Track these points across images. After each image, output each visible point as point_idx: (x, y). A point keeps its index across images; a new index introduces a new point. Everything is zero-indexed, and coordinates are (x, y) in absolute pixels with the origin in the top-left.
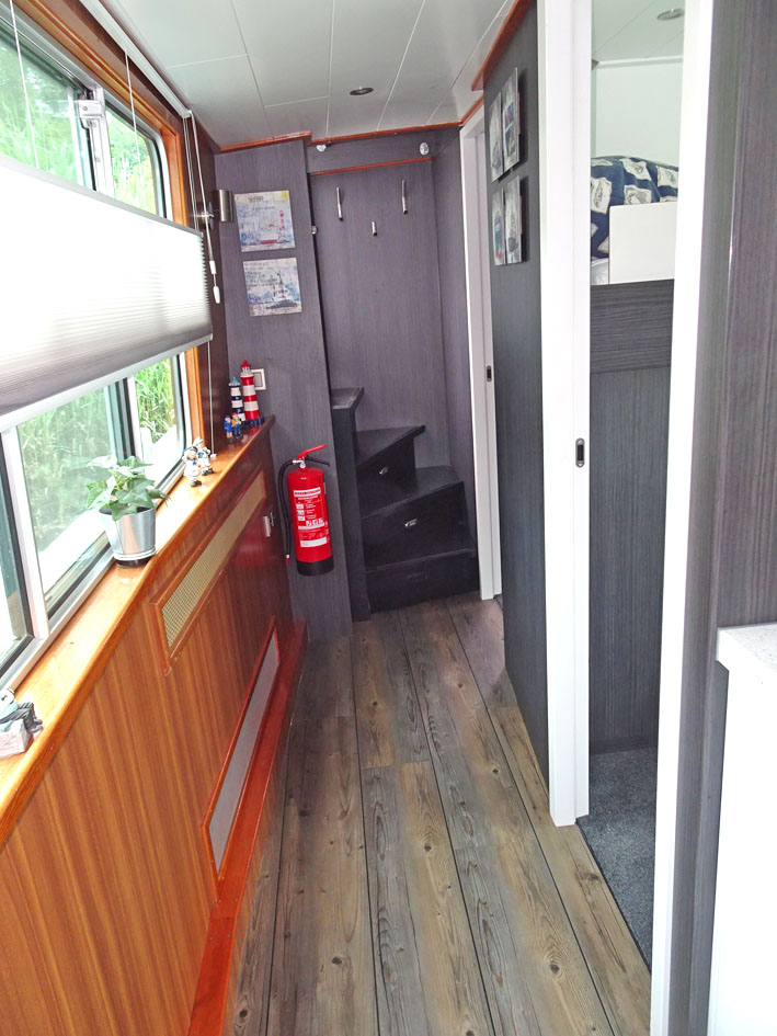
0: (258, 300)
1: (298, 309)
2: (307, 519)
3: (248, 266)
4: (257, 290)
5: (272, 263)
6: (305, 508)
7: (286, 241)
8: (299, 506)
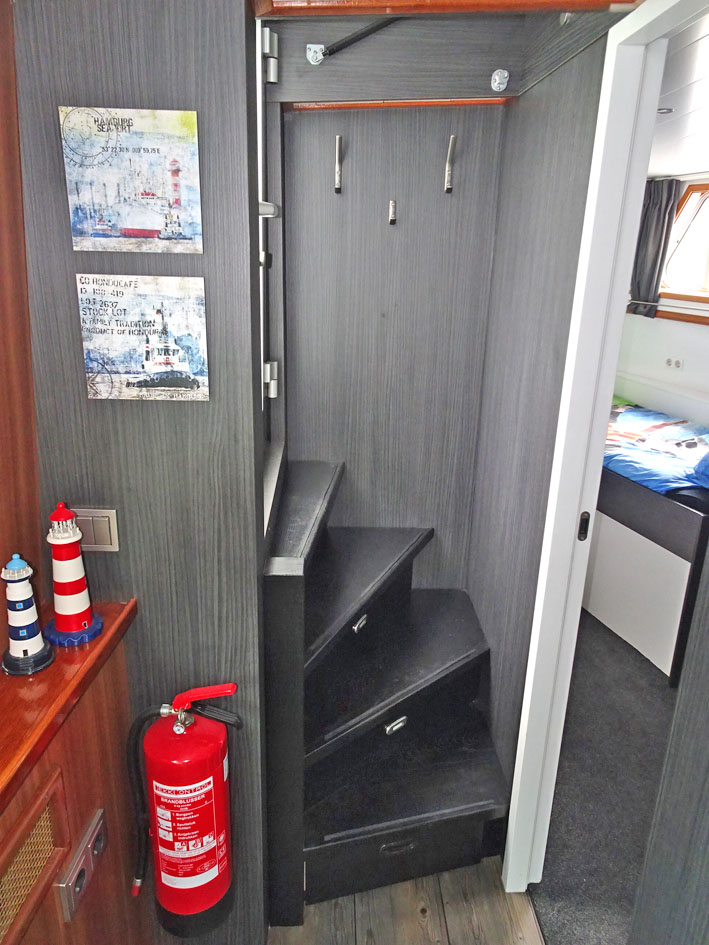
0: (106, 363)
1: (201, 394)
2: (176, 839)
3: (88, 285)
4: (107, 342)
5: (145, 284)
6: (174, 820)
7: (181, 237)
8: (163, 813)
